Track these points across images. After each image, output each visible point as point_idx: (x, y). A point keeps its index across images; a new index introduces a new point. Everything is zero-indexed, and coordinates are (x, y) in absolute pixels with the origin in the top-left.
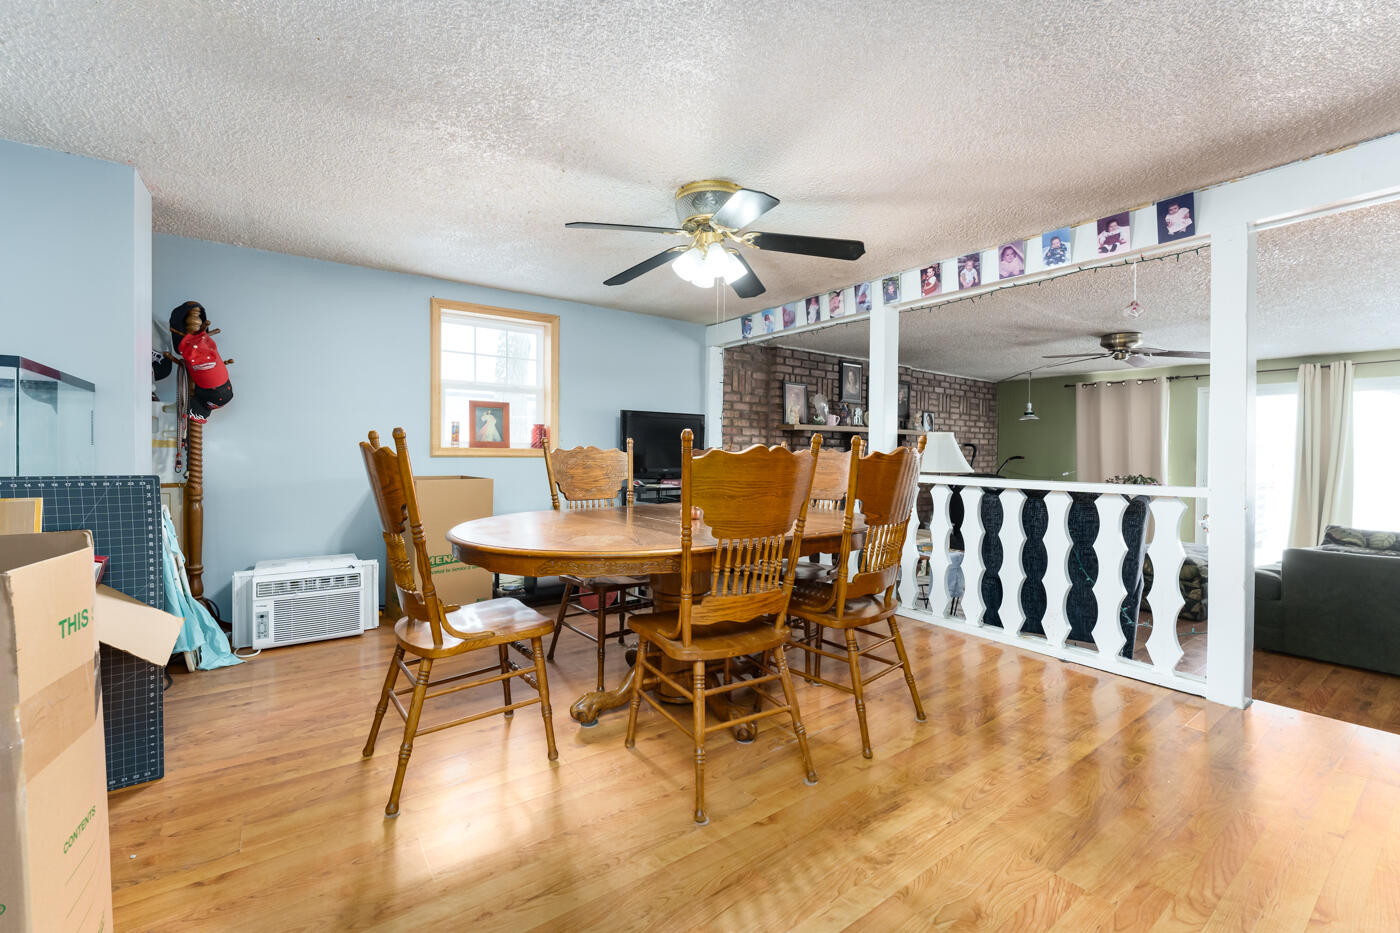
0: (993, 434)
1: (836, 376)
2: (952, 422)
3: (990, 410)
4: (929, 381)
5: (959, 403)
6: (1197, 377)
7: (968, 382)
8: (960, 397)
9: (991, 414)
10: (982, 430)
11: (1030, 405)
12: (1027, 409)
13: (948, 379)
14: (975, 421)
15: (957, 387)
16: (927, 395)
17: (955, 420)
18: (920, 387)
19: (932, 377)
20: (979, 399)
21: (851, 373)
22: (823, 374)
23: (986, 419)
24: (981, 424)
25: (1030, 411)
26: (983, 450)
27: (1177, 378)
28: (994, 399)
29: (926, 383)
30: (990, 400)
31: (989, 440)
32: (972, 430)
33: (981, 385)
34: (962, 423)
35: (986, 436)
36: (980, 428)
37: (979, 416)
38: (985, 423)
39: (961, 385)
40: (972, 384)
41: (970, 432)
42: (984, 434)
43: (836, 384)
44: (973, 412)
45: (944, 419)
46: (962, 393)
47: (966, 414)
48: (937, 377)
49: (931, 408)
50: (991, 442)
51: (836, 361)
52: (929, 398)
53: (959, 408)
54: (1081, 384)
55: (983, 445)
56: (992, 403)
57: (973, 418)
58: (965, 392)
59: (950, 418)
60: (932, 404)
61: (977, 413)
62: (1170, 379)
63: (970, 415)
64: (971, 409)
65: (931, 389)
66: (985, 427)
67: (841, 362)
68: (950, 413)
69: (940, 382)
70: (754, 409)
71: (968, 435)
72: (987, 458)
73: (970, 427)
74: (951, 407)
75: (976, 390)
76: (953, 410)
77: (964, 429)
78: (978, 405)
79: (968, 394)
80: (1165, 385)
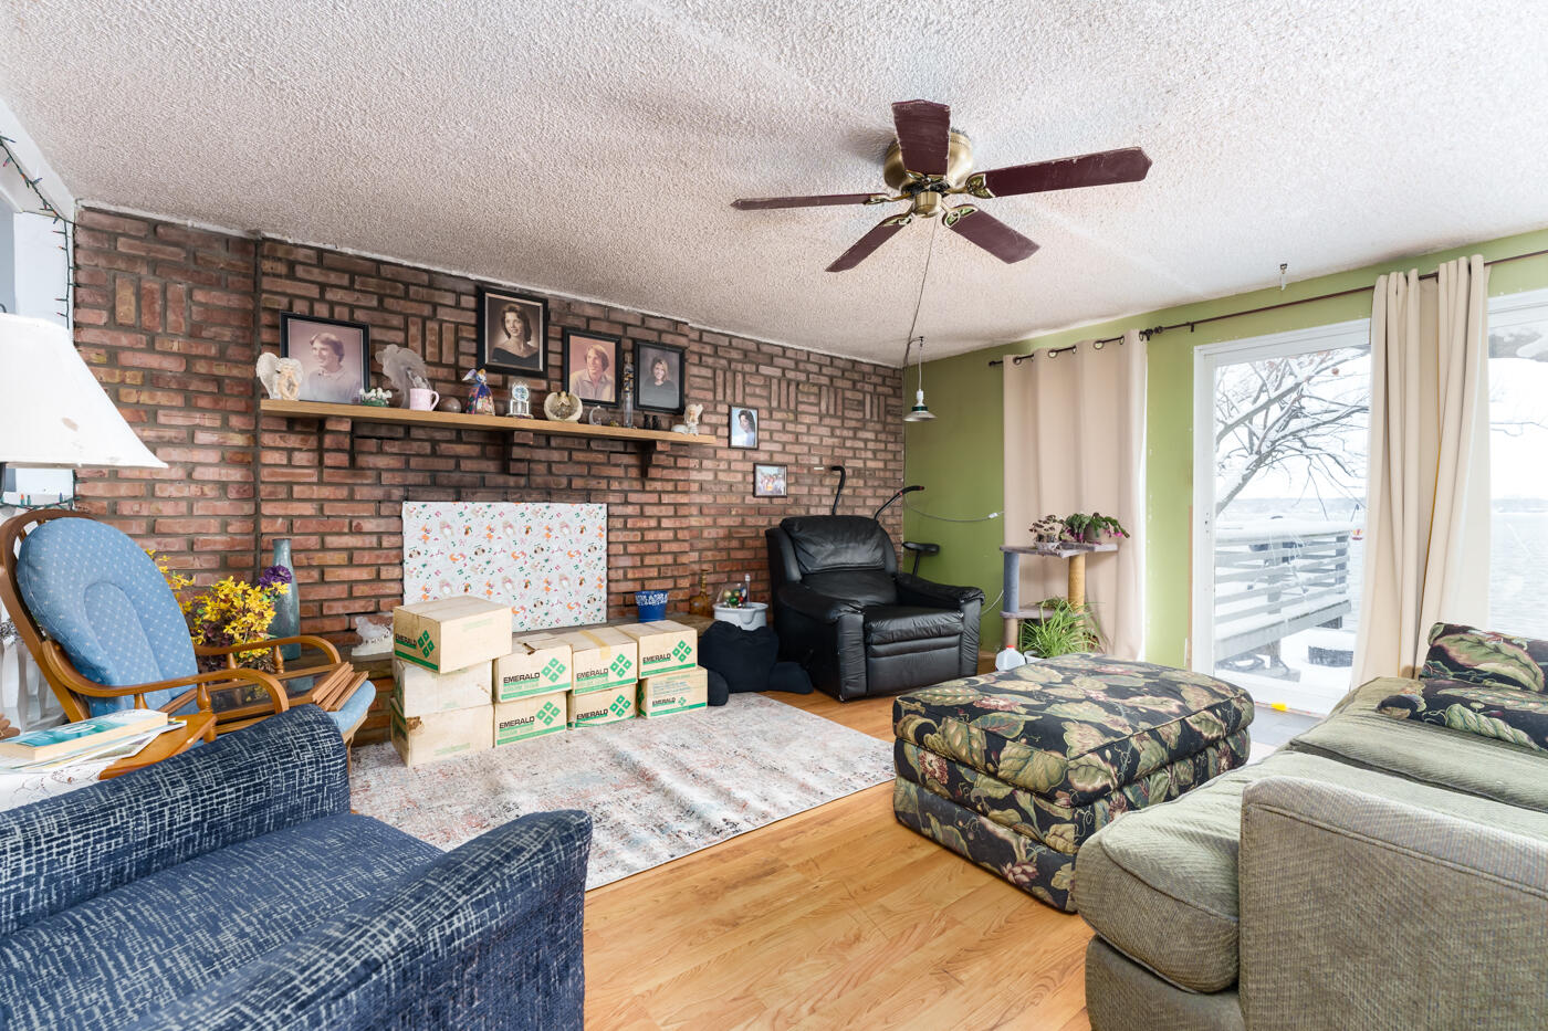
0: (895, 453)
1: (471, 318)
2: (803, 429)
3: (887, 412)
4: (745, 353)
5: (819, 395)
6: (1192, 326)
7: (836, 362)
8: (820, 386)
9: (889, 419)
10: (871, 445)
11: (920, 395)
12: (917, 402)
13: (789, 354)
14: (855, 430)
15: (815, 368)
16: (739, 377)
17: (809, 426)
18: (724, 362)
19: (754, 347)
20: (864, 393)
21: (511, 317)
22: (427, 310)
23: (879, 427)
24: (870, 435)
25: (920, 404)
26: (875, 478)
27: (1159, 330)
28: (895, 395)
29: (735, 355)
30: (886, 396)
31: (885, 462)
32: (849, 443)
33: (867, 369)
34: (825, 431)
35: (880, 455)
36: (866, 441)
37: (863, 421)
38: (877, 433)
39: (821, 366)
40: (849, 366)
41: (843, 447)
42: (875, 452)
43: (470, 333)
44: (849, 414)
45: (784, 422)
46: (825, 380)
47: (835, 416)
48: (765, 349)
49: (750, 401)
50: (891, 466)
51: (471, 288)
52: (745, 385)
53: (819, 404)
54: (1011, 357)
55: (875, 470)
56: (892, 401)
57: (853, 424)
58: (832, 378)
59: (796, 421)
60: (754, 395)
61: (860, 415)
62: (1147, 334)
63: (843, 418)
64: (844, 408)
65: (748, 368)
66: (876, 440)
67: (480, 290)
68: (796, 413)
69: (772, 357)
70: (201, 367)
71: (838, 452)
72: (881, 492)
73: (845, 439)
74: (798, 403)
75: (856, 377)
76: (801, 408)
77: (829, 441)
78: (862, 403)
79: (839, 383)
80: (1138, 348)
